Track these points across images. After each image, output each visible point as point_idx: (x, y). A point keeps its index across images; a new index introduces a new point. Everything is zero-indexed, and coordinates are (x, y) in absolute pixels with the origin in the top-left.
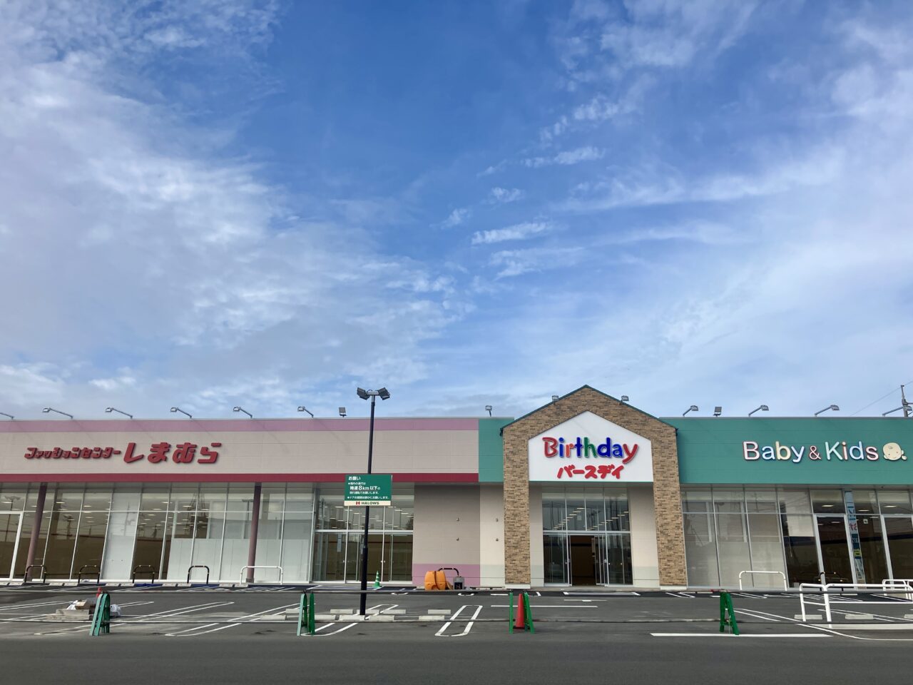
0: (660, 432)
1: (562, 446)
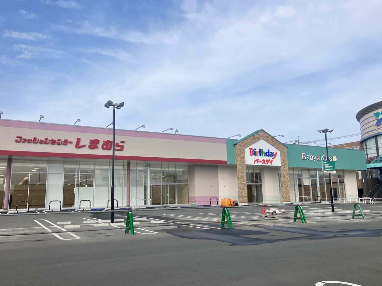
0: (283, 148)
1: (255, 152)
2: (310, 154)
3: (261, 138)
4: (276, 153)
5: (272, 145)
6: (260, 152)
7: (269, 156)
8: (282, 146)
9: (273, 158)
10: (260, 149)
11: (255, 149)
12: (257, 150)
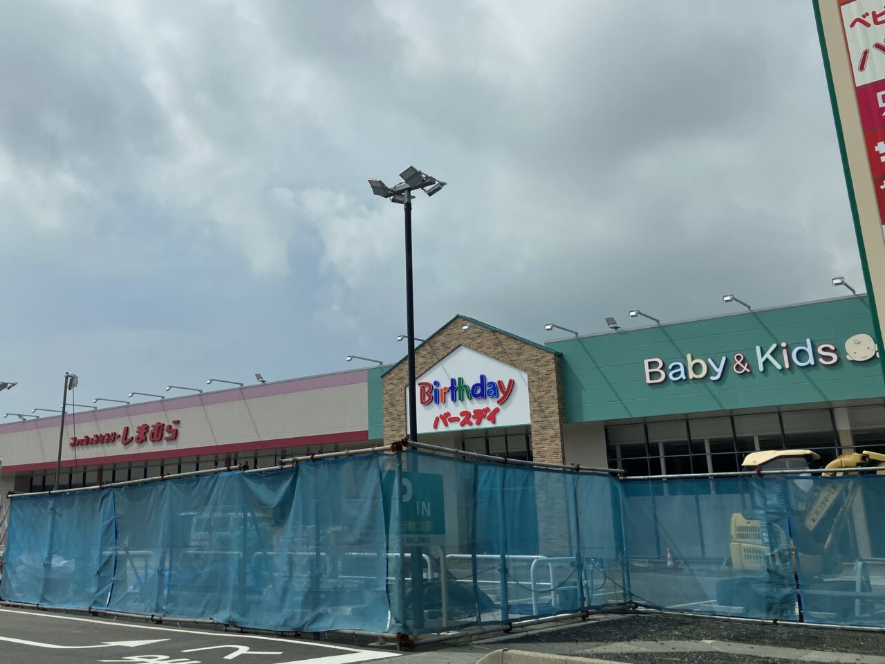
0: (536, 361)
1: (437, 391)
2: (689, 356)
3: (458, 343)
4: (512, 383)
5: (495, 358)
6: (453, 388)
7: (482, 396)
8: (535, 352)
9: (501, 402)
10: (453, 381)
11: (436, 383)
12: (446, 384)
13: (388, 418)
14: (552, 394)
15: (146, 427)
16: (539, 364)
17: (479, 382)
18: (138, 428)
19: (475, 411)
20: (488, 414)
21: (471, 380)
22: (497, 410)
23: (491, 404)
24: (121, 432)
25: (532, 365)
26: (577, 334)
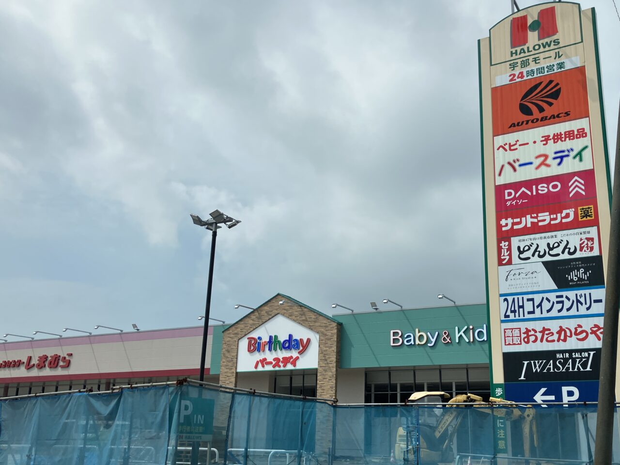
1: (259, 344)
2: (417, 330)
3: (277, 312)
4: (309, 340)
5: (300, 323)
6: (270, 342)
7: (289, 348)
8: (325, 322)
9: (301, 353)
10: (271, 337)
11: (260, 338)
12: (266, 339)
13: (224, 360)
14: (333, 349)
15: (46, 357)
16: (327, 329)
17: (288, 339)
18: (39, 357)
19: (283, 358)
20: (292, 360)
21: (282, 338)
22: (297, 358)
23: (294, 354)
24: (25, 360)
25: (323, 330)
26: (352, 311)
